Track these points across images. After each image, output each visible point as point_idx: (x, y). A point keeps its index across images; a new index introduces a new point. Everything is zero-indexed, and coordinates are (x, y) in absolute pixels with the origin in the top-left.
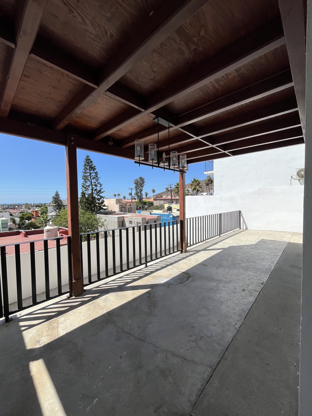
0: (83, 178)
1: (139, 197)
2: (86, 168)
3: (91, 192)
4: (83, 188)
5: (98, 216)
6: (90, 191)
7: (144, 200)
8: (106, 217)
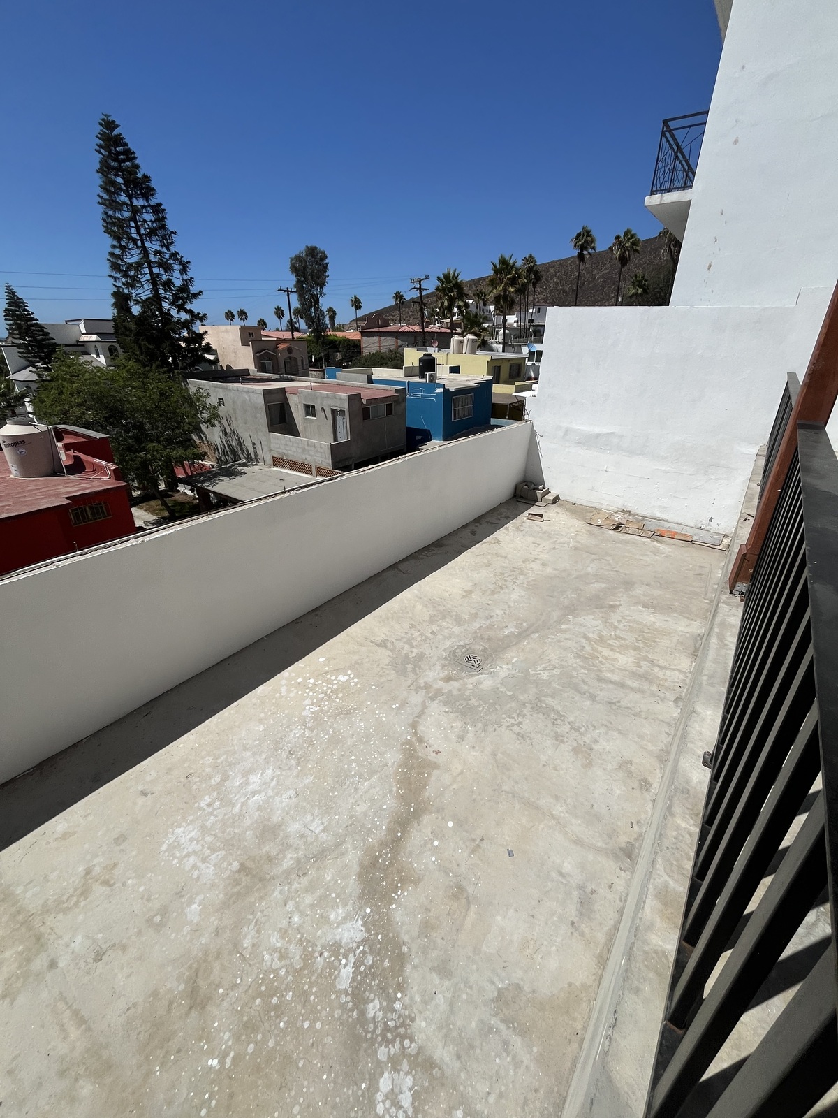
0: (107, 231)
1: (313, 322)
2: (113, 183)
3: (149, 292)
4: (119, 275)
5: (193, 385)
6: (146, 287)
7: (329, 333)
8: (220, 390)
